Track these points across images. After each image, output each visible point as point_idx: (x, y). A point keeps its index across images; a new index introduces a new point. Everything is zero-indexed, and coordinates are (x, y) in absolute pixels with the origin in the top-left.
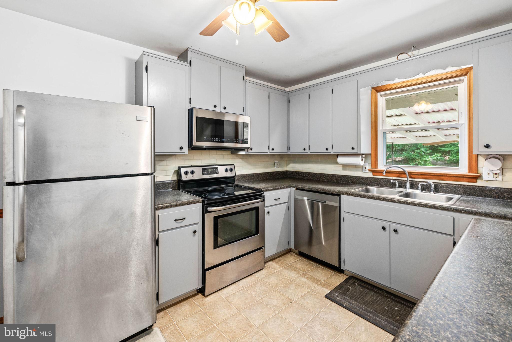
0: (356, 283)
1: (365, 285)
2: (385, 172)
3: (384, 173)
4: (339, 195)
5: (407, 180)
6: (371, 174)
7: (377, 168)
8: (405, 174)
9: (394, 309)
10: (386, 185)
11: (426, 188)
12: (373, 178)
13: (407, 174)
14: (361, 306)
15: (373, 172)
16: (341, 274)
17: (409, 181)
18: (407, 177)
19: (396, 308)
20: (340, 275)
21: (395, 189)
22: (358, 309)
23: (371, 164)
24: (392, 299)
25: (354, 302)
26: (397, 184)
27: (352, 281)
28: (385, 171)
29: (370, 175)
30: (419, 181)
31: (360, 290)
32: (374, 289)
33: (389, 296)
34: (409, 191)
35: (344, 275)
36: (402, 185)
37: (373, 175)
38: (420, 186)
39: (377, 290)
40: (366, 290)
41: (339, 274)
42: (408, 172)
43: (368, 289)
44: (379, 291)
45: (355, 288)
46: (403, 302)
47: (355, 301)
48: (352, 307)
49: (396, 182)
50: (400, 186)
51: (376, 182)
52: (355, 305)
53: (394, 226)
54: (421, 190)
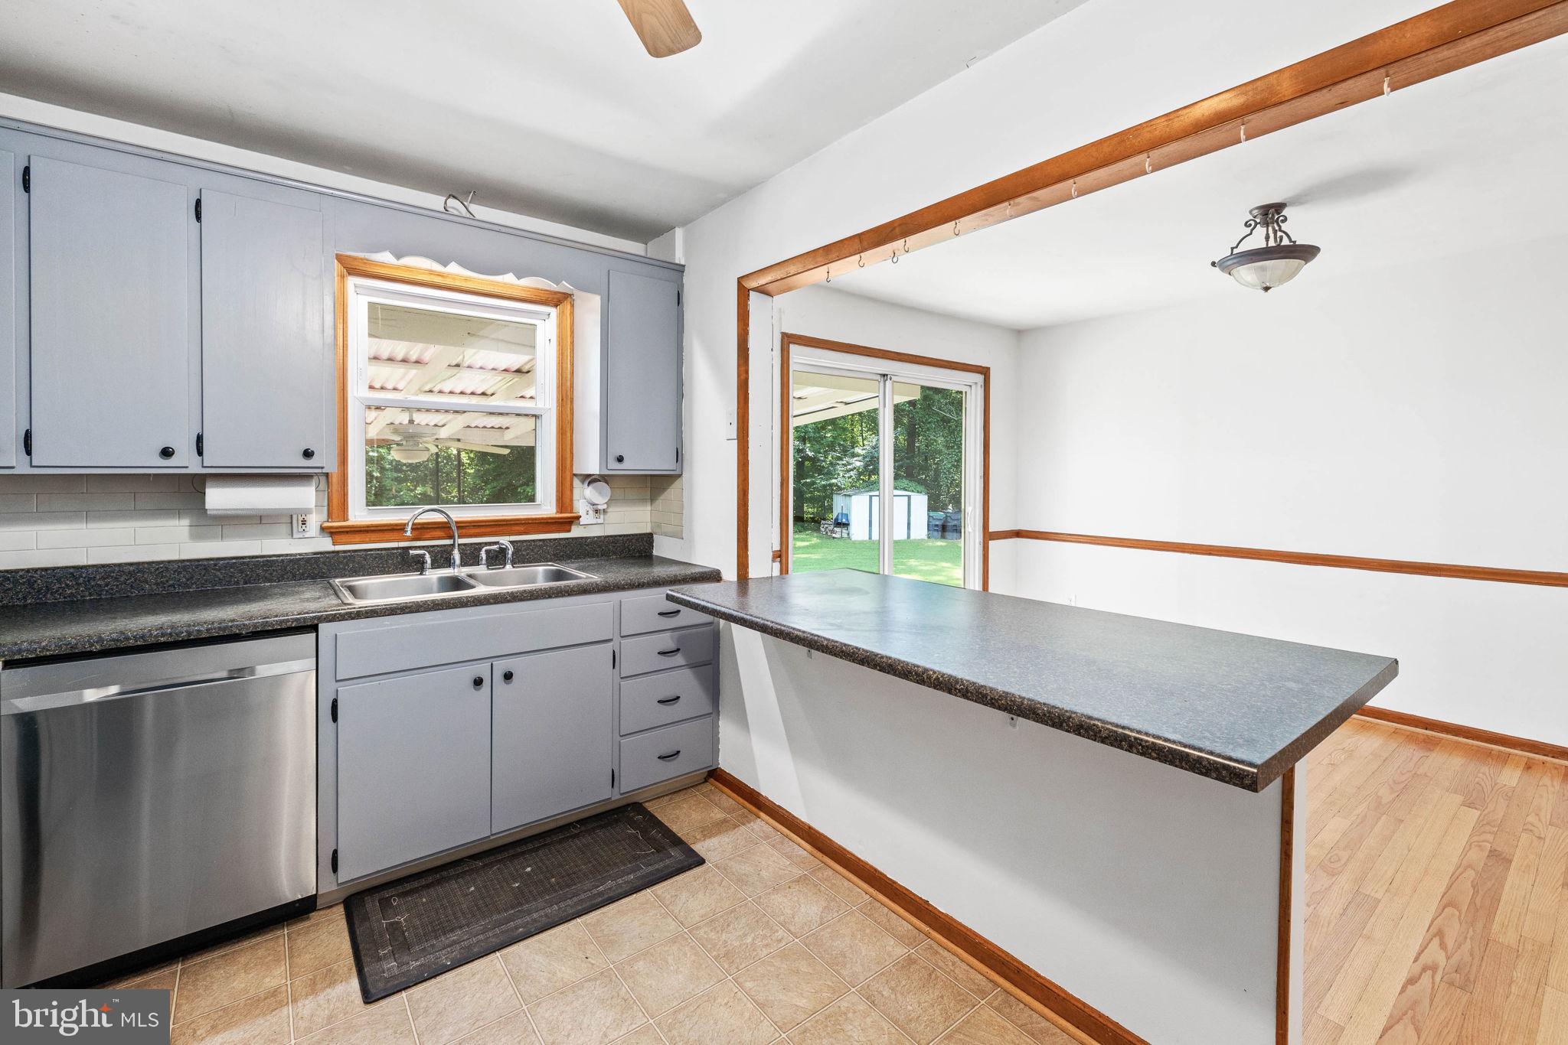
0: (392, 896)
1: (416, 884)
2: (412, 529)
3: (409, 529)
4: (314, 628)
5: (453, 545)
6: (329, 540)
7: (345, 519)
8: (450, 528)
9: (528, 874)
10: (382, 567)
11: (497, 558)
12: (338, 552)
13: (454, 528)
14: (477, 928)
15: (333, 533)
16: (308, 918)
17: (459, 545)
18: (451, 537)
19: (529, 869)
20: (312, 921)
21: (421, 574)
22: (481, 937)
23: (326, 508)
24: (499, 861)
25: (453, 937)
26: (428, 558)
27: (372, 905)
28: (410, 524)
29: (326, 545)
30: (480, 544)
31: (424, 904)
32: (444, 873)
33: (487, 861)
34: (461, 572)
35: (322, 912)
36: (442, 559)
37: (334, 544)
38: (483, 555)
39: (452, 872)
40: (432, 891)
41: (307, 924)
42: (457, 522)
43: (428, 886)
44: (459, 870)
45: (408, 910)
46: (519, 850)
47: (452, 930)
48: (469, 947)
49: (425, 554)
50: (436, 565)
51: (347, 564)
52: (465, 938)
53: (501, 666)
54: (485, 566)
